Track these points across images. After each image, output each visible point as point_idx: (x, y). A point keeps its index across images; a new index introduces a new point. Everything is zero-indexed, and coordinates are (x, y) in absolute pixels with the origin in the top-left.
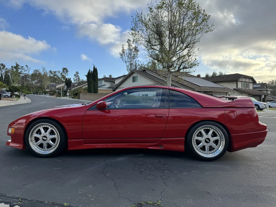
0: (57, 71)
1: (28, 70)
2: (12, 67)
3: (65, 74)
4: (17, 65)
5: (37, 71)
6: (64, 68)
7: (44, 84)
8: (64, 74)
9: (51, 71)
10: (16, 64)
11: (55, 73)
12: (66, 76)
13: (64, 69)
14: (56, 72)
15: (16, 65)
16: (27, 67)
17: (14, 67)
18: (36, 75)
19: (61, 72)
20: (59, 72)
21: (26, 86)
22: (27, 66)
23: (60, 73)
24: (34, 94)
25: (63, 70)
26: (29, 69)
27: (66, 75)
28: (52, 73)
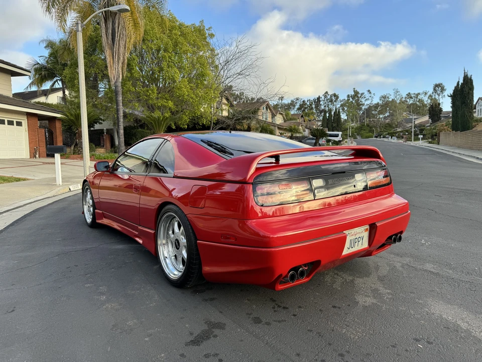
0: (421, 92)
1: (370, 98)
2: (348, 96)
3: (439, 95)
4: (356, 93)
5: (384, 97)
6: (438, 83)
7: (395, 118)
8: (437, 97)
9: (409, 93)
10: (354, 91)
11: (417, 97)
12: (441, 99)
13: (437, 86)
14: (419, 94)
15: (353, 93)
16: (370, 93)
17: (351, 97)
18: (387, 105)
19: (428, 94)
20: (426, 93)
21: (368, 125)
22: (369, 91)
23: (427, 96)
24: (376, 137)
25: (434, 89)
26: (372, 95)
27: (441, 96)
28: (411, 98)
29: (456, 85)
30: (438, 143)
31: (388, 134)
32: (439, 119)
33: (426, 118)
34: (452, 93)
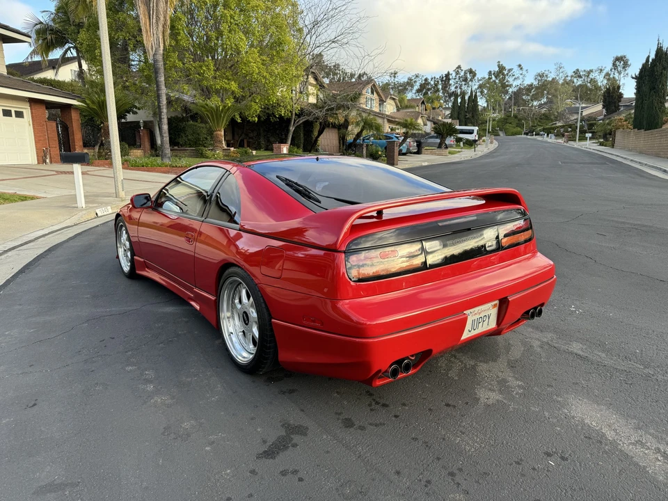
0: (594, 68)
1: (521, 77)
2: (490, 72)
3: (620, 73)
4: (501, 68)
5: (541, 75)
6: (619, 56)
7: (555, 107)
8: (616, 76)
9: (578, 70)
10: (499, 66)
11: (588, 76)
12: (622, 79)
13: (618, 59)
14: (591, 71)
15: (497, 69)
16: (521, 69)
17: (494, 74)
18: (544, 87)
19: (604, 72)
20: (601, 70)
21: (516, 117)
22: (520, 66)
23: (603, 74)
24: (527, 134)
25: (614, 64)
26: (524, 72)
27: (622, 75)
28: (580, 77)
29: (644, 61)
30: (613, 146)
31: (544, 130)
32: (617, 108)
33: (599, 107)
34: (637, 73)
